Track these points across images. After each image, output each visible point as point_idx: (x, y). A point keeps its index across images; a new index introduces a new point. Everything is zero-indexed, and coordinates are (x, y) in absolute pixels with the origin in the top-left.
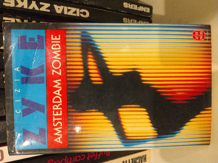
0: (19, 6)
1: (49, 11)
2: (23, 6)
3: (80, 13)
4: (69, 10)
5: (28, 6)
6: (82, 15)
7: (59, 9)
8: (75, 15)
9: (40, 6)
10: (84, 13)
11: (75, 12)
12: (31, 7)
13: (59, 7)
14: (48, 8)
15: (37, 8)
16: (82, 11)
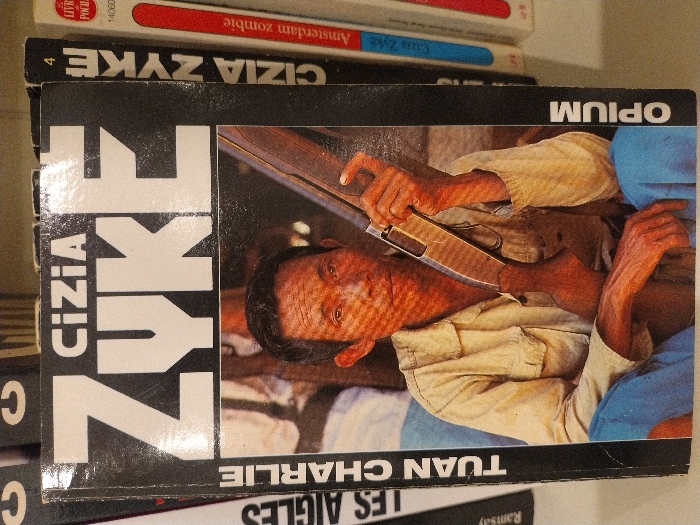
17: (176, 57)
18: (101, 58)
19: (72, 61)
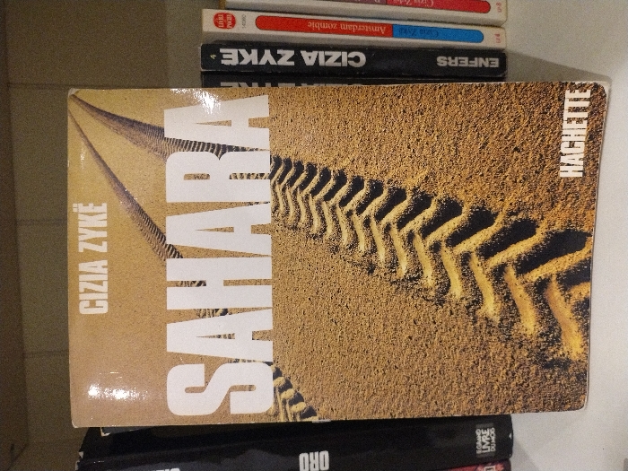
0: (244, 62)
1: (292, 63)
2: (251, 62)
3: (349, 59)
4: (327, 58)
5: (259, 59)
6: (352, 63)
7: (310, 57)
8: (339, 64)
9: (277, 57)
10: (357, 59)
11: (339, 60)
12: (263, 62)
13: (310, 54)
14: (289, 60)
15: (273, 62)
16: (353, 55)
17: (279, 52)
18: (239, 54)
19: (225, 56)
